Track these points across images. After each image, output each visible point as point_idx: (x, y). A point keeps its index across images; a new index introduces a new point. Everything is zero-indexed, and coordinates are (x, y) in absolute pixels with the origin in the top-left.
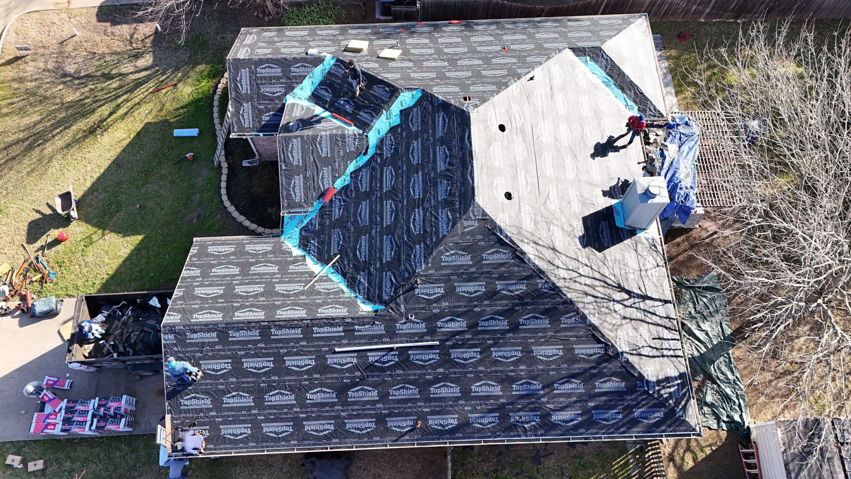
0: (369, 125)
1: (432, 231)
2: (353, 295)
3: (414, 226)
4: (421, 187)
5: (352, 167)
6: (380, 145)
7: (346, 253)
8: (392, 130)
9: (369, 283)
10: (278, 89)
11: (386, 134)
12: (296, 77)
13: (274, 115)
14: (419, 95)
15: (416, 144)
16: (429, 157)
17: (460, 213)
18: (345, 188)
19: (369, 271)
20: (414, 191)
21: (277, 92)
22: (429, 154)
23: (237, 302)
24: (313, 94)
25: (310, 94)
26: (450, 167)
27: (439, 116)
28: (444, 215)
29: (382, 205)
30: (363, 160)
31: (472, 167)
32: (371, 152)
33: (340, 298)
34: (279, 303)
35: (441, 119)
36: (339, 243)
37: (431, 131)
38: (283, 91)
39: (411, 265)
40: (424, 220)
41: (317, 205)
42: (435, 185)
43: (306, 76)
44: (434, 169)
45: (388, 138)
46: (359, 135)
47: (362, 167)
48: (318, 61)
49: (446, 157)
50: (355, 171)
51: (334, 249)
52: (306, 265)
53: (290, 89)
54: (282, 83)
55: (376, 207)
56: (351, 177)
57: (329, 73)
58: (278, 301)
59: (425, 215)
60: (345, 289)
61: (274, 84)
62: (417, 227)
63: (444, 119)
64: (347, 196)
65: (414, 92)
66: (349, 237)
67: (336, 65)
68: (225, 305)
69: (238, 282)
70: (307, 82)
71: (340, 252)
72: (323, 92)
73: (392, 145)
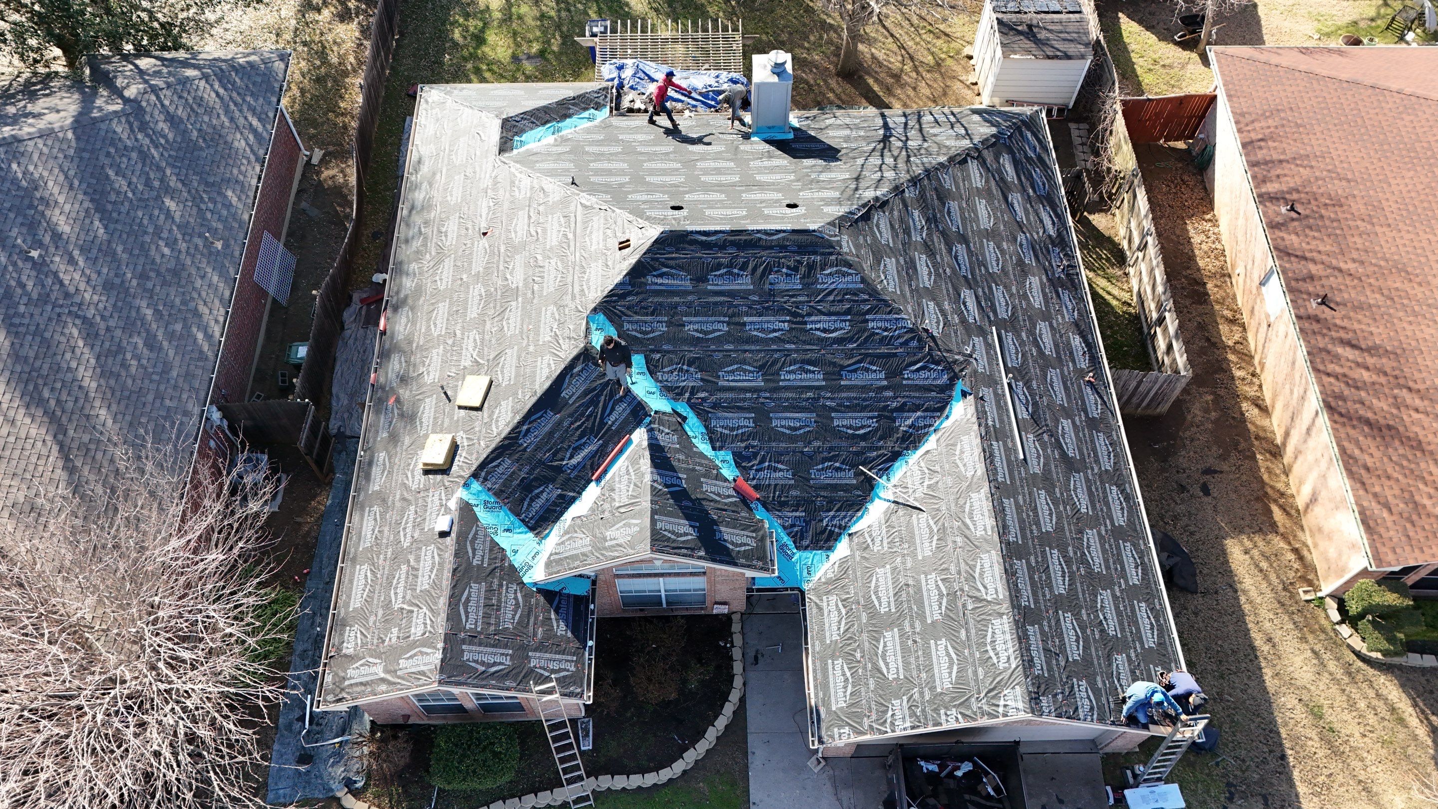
0: (638, 405)
1: (849, 301)
2: (933, 437)
3: (836, 330)
4: (772, 318)
5: (704, 447)
6: (673, 394)
7: (857, 454)
8: (652, 368)
9: (917, 408)
10: (510, 596)
11: (657, 380)
12: (492, 560)
13: (557, 612)
14: (601, 317)
15: (691, 327)
16: (722, 303)
17: (831, 254)
18: (740, 460)
19: (897, 409)
20: (775, 331)
21: (516, 598)
22: (715, 303)
23: (964, 606)
24: (532, 529)
25: (531, 535)
26: (750, 267)
29: (786, 388)
30: (694, 427)
31: (759, 231)
32: (683, 409)
33: (940, 454)
34: (959, 539)
35: (660, 281)
36: (837, 469)
37: (677, 299)
38: (515, 586)
39: (899, 337)
40: (830, 314)
41: (760, 514)
42: (772, 294)
43: (492, 540)
44: (744, 294)
45: (666, 377)
46: (652, 423)
47: (706, 427)
48: (466, 514)
49: (730, 273)
50: (712, 441)
51: (848, 478)
52: (871, 526)
53: (512, 574)
54: (501, 585)
55: (787, 400)
56: (721, 448)
57: (498, 494)
58: (954, 542)
59: (821, 313)
60: (921, 452)
61: (499, 601)
62: (838, 325)
63: (661, 276)
64: (755, 455)
65: (593, 327)
66: (831, 449)
67: (485, 479)
68: (971, 622)
69: (917, 624)
70: (504, 541)
71: (854, 466)
72: (537, 505)
73: (681, 370)
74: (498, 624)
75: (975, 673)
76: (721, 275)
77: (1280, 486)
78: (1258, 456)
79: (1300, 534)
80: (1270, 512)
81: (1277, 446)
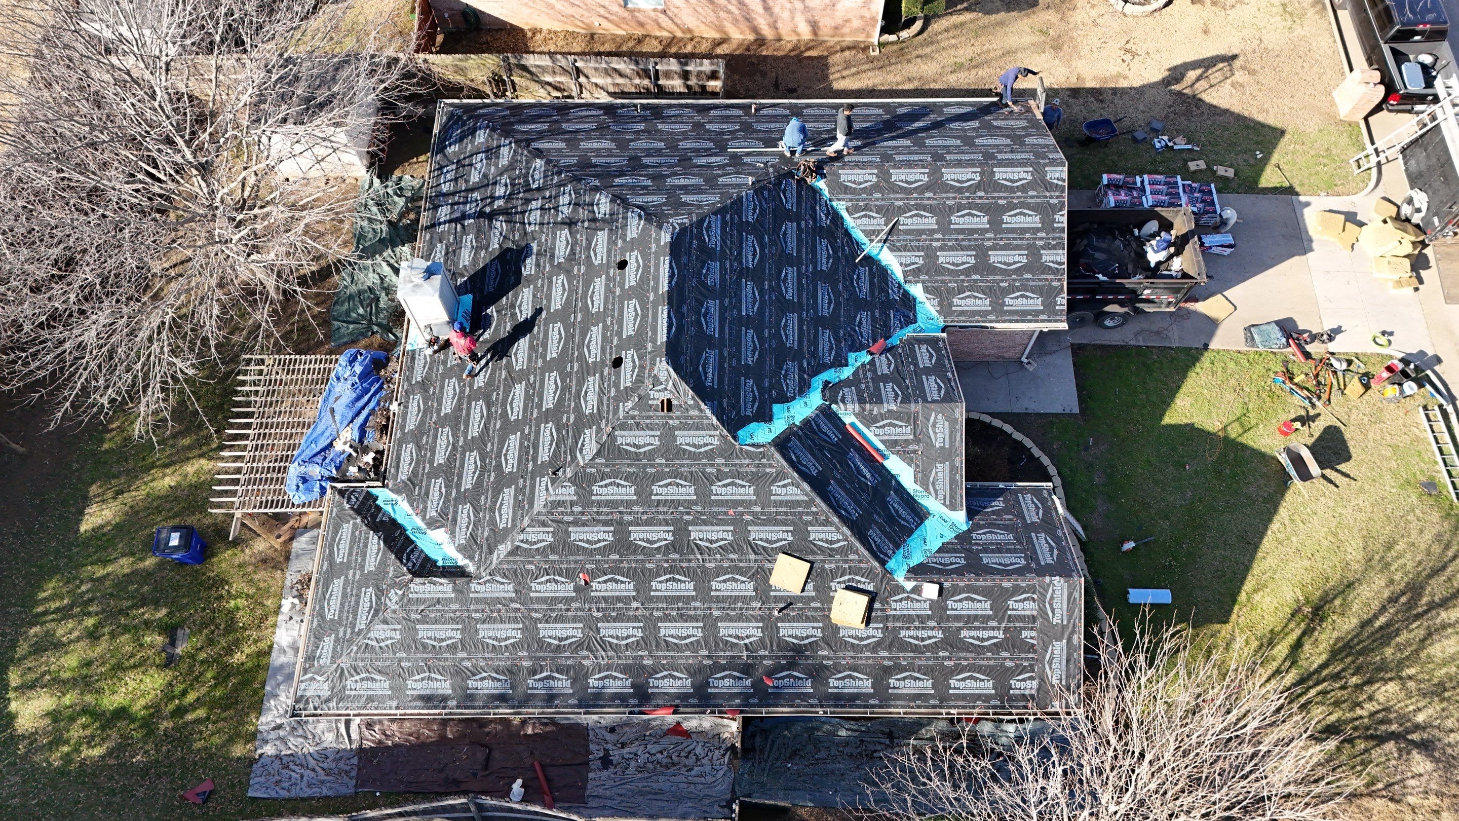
0: (822, 412)
1: (731, 230)
2: (835, 204)
3: (754, 247)
4: (744, 293)
5: (846, 373)
6: (803, 388)
7: (847, 261)
8: (784, 399)
9: (814, 208)
10: (982, 537)
11: (794, 398)
12: (955, 551)
13: (985, 507)
14: (741, 433)
15: (750, 359)
16: (730, 329)
17: (692, 231)
18: (857, 347)
19: (814, 222)
20: (754, 293)
21: (985, 533)
22: (730, 334)
23: (981, 198)
24: (922, 521)
25: (926, 522)
26: (700, 297)
27: (713, 382)
28: (714, 239)
29: (799, 297)
30: (830, 375)
31: (670, 282)
32: (818, 382)
33: (851, 200)
34: (927, 195)
35: (710, 375)
36: (859, 278)
37: (726, 365)
38: (974, 535)
39: (760, 202)
40: (741, 247)
41: (895, 341)
42: (724, 286)
43: (937, 552)
44: (723, 309)
45: (791, 390)
46: (837, 403)
47: (830, 367)
48: (919, 572)
49: (705, 316)
50: (841, 365)
51: (864, 272)
52: (901, 264)
53: (964, 538)
54: (978, 544)
55: (808, 299)
56: (847, 360)
57: (898, 547)
58: (929, 199)
59: (740, 253)
60: (845, 214)
61: (992, 544)
62: (750, 244)
63: (706, 373)
64: (850, 335)
65: (749, 441)
66: (844, 277)
67: (886, 555)
68: (996, 195)
69: (988, 235)
70: (935, 544)
71: (855, 266)
72: (904, 514)
73: (785, 376)
74: (1013, 544)
75: (1032, 197)
76: (707, 323)
77: (789, 46)
78: (764, 53)
79: (829, 44)
80: (810, 58)
81: (756, 40)
